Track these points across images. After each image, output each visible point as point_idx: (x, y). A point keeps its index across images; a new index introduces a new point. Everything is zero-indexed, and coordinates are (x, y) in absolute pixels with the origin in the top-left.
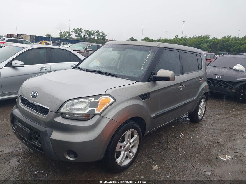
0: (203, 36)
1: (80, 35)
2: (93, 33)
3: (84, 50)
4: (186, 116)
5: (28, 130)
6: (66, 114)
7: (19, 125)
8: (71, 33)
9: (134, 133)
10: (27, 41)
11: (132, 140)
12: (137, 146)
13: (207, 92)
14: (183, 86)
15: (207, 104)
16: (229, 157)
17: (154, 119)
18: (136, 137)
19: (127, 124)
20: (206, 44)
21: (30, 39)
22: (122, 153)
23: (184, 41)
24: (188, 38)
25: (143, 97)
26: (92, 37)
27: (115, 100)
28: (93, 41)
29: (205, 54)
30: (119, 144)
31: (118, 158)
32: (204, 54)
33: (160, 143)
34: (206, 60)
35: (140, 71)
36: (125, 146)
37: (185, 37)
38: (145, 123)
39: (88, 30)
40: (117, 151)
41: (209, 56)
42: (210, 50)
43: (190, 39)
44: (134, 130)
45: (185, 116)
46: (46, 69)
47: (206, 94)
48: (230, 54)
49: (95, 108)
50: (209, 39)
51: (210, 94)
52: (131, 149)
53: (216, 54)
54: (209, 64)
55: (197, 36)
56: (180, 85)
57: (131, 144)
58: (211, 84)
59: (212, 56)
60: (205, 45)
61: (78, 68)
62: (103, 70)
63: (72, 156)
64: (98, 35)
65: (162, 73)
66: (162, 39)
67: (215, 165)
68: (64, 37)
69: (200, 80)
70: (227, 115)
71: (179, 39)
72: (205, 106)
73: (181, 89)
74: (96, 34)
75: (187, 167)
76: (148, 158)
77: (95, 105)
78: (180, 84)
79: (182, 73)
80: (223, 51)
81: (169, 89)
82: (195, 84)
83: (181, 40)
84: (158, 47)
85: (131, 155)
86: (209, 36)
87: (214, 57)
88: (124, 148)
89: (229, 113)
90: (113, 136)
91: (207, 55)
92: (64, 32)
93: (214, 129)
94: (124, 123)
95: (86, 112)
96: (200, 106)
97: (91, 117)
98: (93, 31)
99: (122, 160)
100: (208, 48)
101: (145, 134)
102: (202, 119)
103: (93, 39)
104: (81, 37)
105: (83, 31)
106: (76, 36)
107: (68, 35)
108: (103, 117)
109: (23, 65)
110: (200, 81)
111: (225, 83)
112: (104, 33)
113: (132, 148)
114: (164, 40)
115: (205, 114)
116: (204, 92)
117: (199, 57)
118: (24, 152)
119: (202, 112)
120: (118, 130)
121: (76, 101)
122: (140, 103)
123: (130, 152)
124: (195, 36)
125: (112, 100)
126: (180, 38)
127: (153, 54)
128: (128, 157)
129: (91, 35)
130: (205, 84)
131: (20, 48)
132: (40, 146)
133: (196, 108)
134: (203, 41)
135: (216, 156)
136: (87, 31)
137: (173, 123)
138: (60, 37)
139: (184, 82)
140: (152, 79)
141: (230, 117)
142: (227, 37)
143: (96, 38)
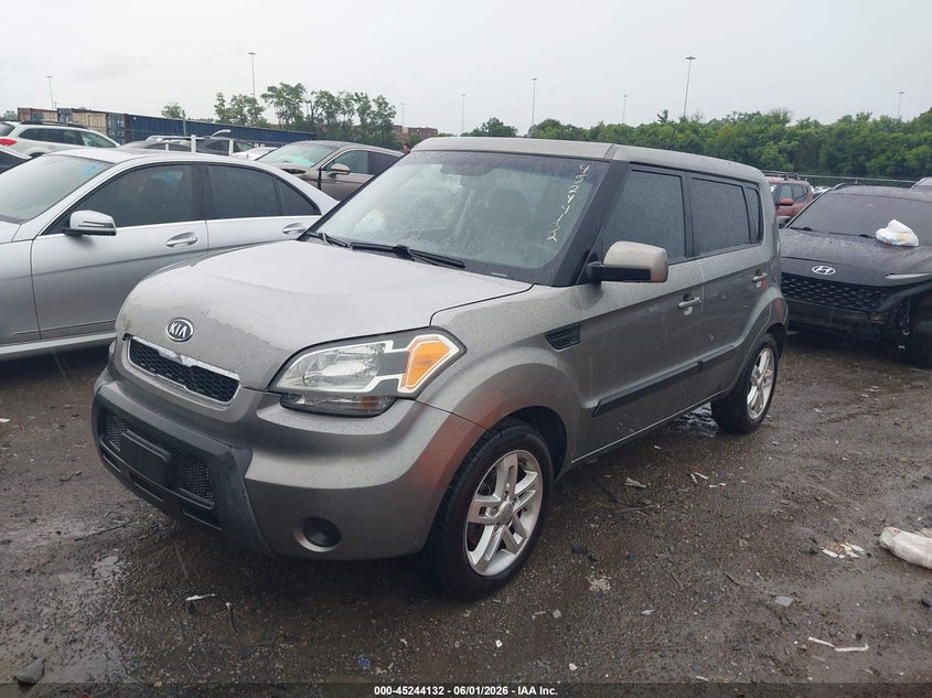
0: (763, 113)
1: (293, 111)
2: (347, 102)
3: (320, 170)
4: (704, 411)
5: (162, 453)
6: (297, 395)
7: (130, 435)
8: (261, 103)
9: (525, 464)
10: (97, 136)
11: (519, 488)
12: (536, 508)
13: (780, 324)
14: (697, 299)
15: (779, 368)
16: (857, 548)
17: (594, 416)
18: (532, 477)
19: (503, 432)
20: (776, 143)
21: (104, 125)
22: (488, 531)
23: (690, 136)
24: (705, 121)
25: (558, 338)
26: (341, 118)
27: (464, 350)
28: (344, 133)
29: (771, 184)
30: (478, 500)
31: (472, 547)
32: (769, 183)
33: (615, 501)
34: (777, 205)
35: (545, 247)
36: (496, 507)
37: (695, 119)
38: (564, 431)
39: (326, 93)
40: (469, 523)
41: (786, 190)
42: (791, 166)
43: (715, 125)
44: (526, 453)
45: (699, 411)
46: (191, 243)
47: (775, 329)
48: (866, 183)
49: (399, 377)
50: (787, 125)
51: (789, 333)
52: (516, 516)
53: (815, 183)
54: (787, 221)
55: (741, 114)
56: (686, 298)
57: (515, 500)
58: (791, 295)
59: (799, 192)
60: (771, 150)
61: (320, 237)
62: (411, 244)
63: (321, 537)
64: (363, 111)
65: (621, 253)
66: (610, 126)
67: (807, 575)
68: (236, 117)
69: (756, 278)
70: (853, 409)
71: (671, 123)
72: (771, 372)
73: (689, 311)
74: (356, 106)
75: (708, 583)
76: (573, 551)
77: (397, 363)
78: (686, 294)
79: (692, 253)
80: (838, 172)
81: (641, 313)
82: (734, 293)
83: (682, 131)
84: (608, 161)
85: (518, 539)
86: (785, 114)
87: (806, 194)
88: (493, 514)
89: (859, 399)
90: (459, 472)
91: (779, 185)
92: (234, 99)
93: (805, 456)
94: (494, 427)
95: (369, 388)
96: (753, 374)
97: (384, 406)
98: (343, 97)
99: (487, 555)
100: (782, 159)
101: (564, 471)
102: (761, 421)
103: (347, 126)
104: (299, 117)
105: (306, 96)
106: (281, 115)
107: (249, 111)
108: (425, 406)
109: (111, 226)
110: (755, 282)
111: (846, 292)
112: (387, 104)
113: (519, 514)
114: (615, 131)
115: (772, 404)
116: (768, 323)
117: (751, 195)
118: (141, 533)
119: (760, 397)
120: (474, 450)
121: (329, 351)
122: (547, 358)
123: (512, 530)
124: (735, 113)
125: (454, 350)
126: (678, 122)
127: (590, 186)
128: (505, 548)
129: (336, 110)
130: (773, 294)
131: (96, 164)
132: (209, 506)
133: (739, 380)
134: (762, 132)
135: (809, 546)
136: (322, 97)
137: (656, 435)
138: (217, 118)
139: (698, 286)
140: (589, 276)
141: (863, 413)
142: (854, 118)
143: (356, 121)
